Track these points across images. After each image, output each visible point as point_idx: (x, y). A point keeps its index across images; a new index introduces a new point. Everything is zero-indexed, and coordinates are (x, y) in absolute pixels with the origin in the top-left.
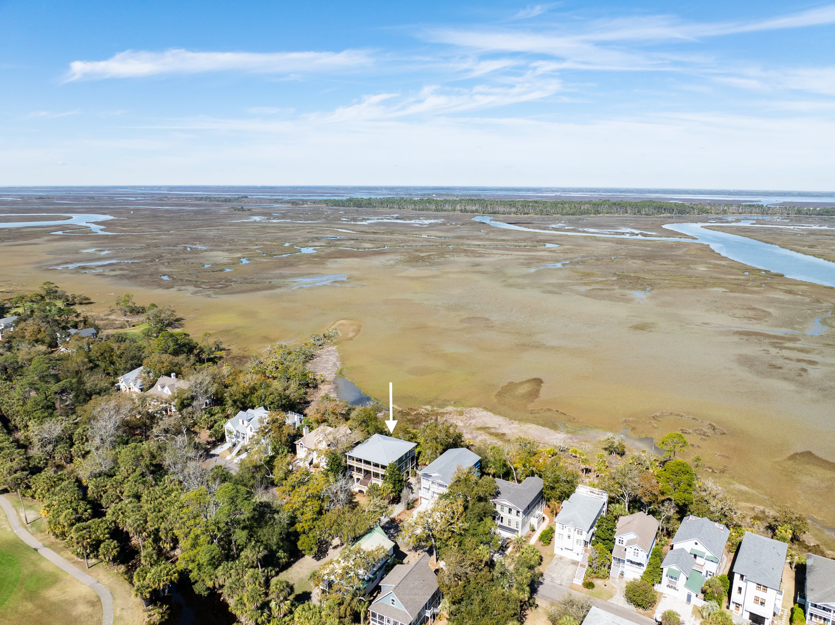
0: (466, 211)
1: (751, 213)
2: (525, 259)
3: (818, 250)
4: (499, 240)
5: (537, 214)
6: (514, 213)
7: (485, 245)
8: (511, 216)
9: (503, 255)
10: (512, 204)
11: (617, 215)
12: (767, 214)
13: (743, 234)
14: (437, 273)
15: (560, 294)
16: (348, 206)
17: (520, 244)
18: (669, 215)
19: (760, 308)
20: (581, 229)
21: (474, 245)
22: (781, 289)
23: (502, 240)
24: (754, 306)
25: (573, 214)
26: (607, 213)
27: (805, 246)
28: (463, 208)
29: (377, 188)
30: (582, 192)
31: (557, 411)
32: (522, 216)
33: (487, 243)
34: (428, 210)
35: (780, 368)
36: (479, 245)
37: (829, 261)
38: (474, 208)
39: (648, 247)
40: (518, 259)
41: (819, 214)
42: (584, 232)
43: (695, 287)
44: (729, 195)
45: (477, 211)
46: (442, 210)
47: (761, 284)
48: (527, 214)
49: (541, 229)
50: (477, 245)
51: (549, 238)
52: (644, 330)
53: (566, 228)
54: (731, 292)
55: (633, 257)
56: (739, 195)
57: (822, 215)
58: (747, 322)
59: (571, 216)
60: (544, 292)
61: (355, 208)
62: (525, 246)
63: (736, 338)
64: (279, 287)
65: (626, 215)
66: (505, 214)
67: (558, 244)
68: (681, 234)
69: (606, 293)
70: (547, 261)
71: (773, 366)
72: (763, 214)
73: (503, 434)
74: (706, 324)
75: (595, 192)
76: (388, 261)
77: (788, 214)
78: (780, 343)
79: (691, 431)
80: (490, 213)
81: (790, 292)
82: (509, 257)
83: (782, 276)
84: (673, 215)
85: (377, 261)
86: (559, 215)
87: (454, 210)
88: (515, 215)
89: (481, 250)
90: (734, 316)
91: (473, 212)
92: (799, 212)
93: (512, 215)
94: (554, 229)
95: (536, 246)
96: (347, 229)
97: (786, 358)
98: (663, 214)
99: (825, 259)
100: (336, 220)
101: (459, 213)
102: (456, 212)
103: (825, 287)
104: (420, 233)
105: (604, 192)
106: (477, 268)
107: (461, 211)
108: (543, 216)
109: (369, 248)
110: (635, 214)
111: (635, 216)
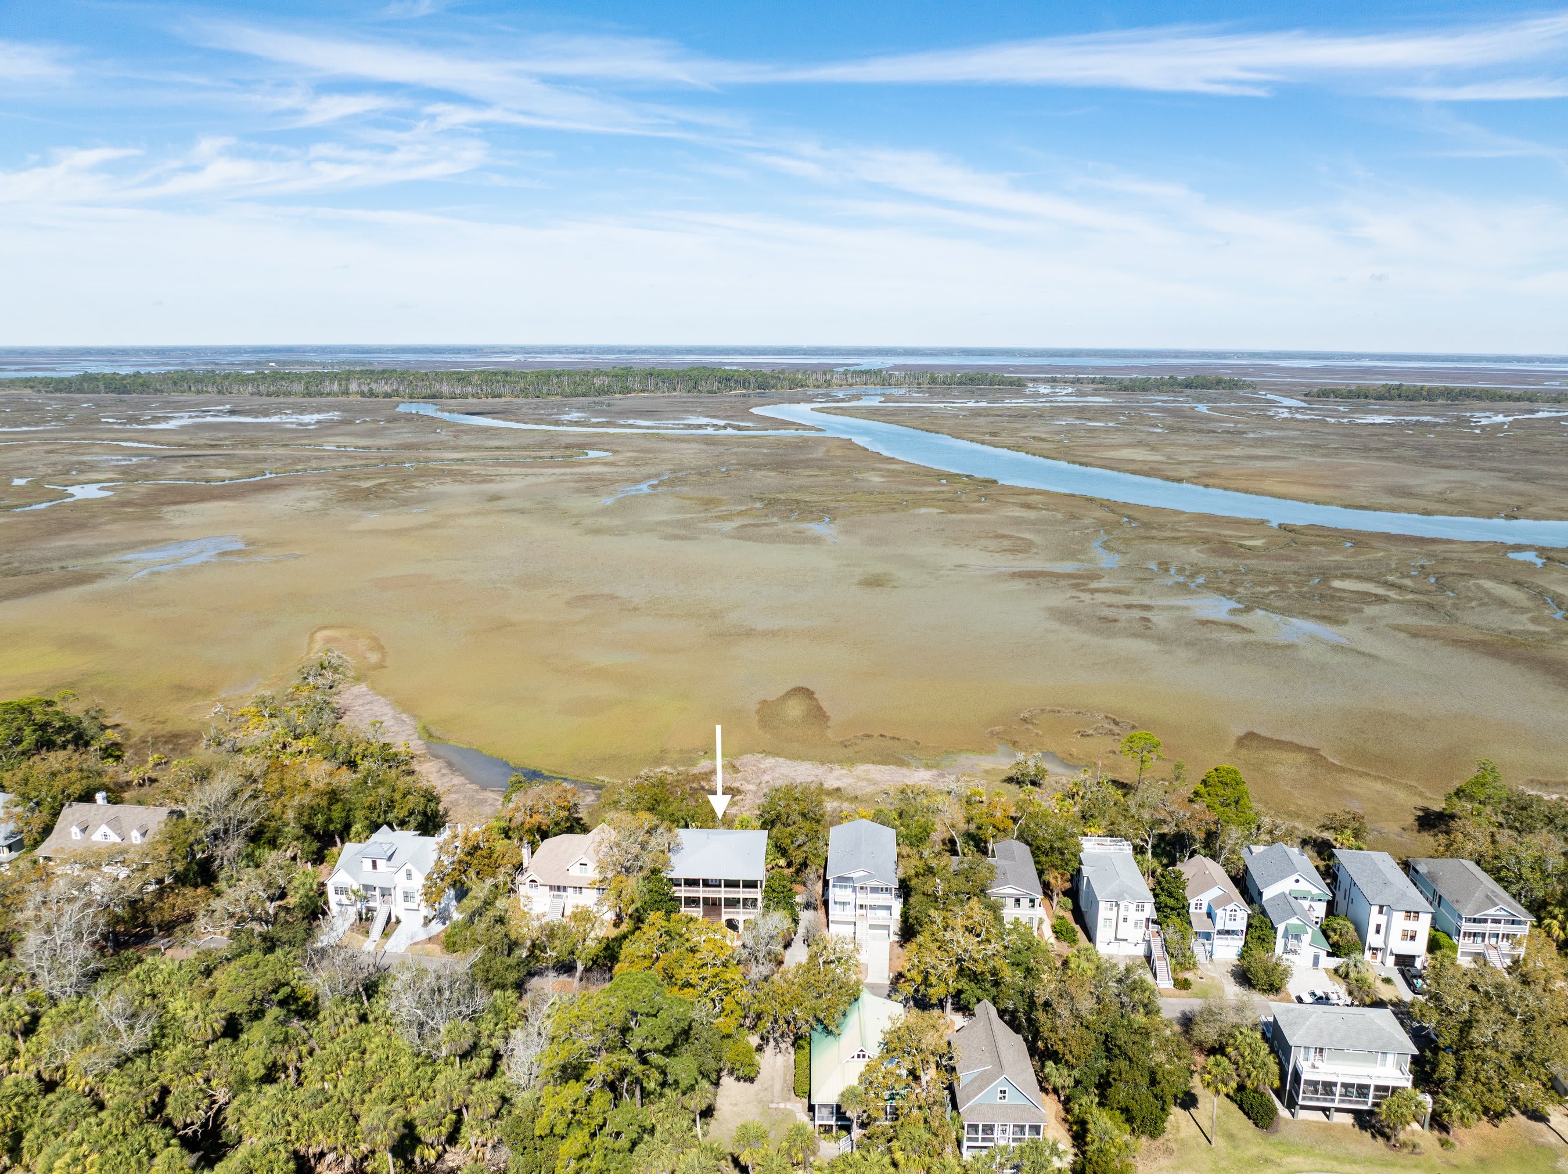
0: (372, 394)
1: (865, 384)
2: (577, 482)
3: (1004, 438)
4: (490, 449)
5: (517, 396)
6: (473, 396)
7: (473, 460)
8: (467, 401)
9: (527, 475)
10: (463, 378)
11: (659, 394)
12: (890, 385)
13: (883, 419)
14: (428, 519)
15: (695, 538)
16: (93, 392)
17: (542, 454)
18: (744, 391)
19: (1011, 533)
20: (621, 422)
21: (452, 460)
22: (1013, 503)
23: (497, 448)
24: (1000, 531)
25: (584, 395)
26: (643, 391)
27: (984, 434)
28: (365, 389)
29: (125, 352)
30: (560, 353)
31: (882, 736)
32: (490, 400)
33: (473, 454)
34: (288, 394)
35: (1115, 621)
36: (462, 460)
37: (1034, 455)
38: (388, 389)
39: (764, 447)
40: (562, 481)
41: (960, 384)
42: (631, 426)
43: (894, 510)
44: (805, 354)
45: (396, 393)
46: (321, 394)
47: (981, 496)
48: (499, 396)
49: (550, 424)
50: (458, 460)
51: (581, 440)
52: (882, 585)
53: (594, 420)
54: (951, 512)
55: (757, 467)
56: (821, 355)
57: (965, 384)
58: (1011, 557)
59: (581, 399)
60: (666, 538)
61: (111, 395)
62: (552, 457)
63: (1019, 585)
64: (100, 576)
65: (675, 393)
66: (455, 398)
67: (607, 450)
68: (794, 424)
69: (766, 530)
70: (617, 481)
71: (1105, 618)
72: (883, 385)
73: (838, 789)
74: (961, 566)
75: (583, 353)
76: (301, 500)
77: (919, 384)
78: (1085, 585)
79: (1091, 732)
80: (424, 398)
81: (1028, 506)
82: (542, 480)
83: (995, 482)
84: (750, 391)
85: (279, 503)
86: (558, 397)
87: (346, 393)
88: (475, 401)
89: (476, 469)
90: (985, 549)
91: (387, 395)
92: (933, 381)
93: (471, 400)
94: (572, 423)
95: (571, 456)
96: (139, 442)
97: (1110, 606)
98: (735, 389)
99: (1027, 453)
100: (91, 423)
101: (359, 398)
102: (352, 398)
103: (1065, 495)
104: (319, 441)
105: (599, 353)
106: (502, 504)
107: (363, 394)
108: (530, 400)
109: (231, 479)
110: (689, 391)
111: (690, 394)
